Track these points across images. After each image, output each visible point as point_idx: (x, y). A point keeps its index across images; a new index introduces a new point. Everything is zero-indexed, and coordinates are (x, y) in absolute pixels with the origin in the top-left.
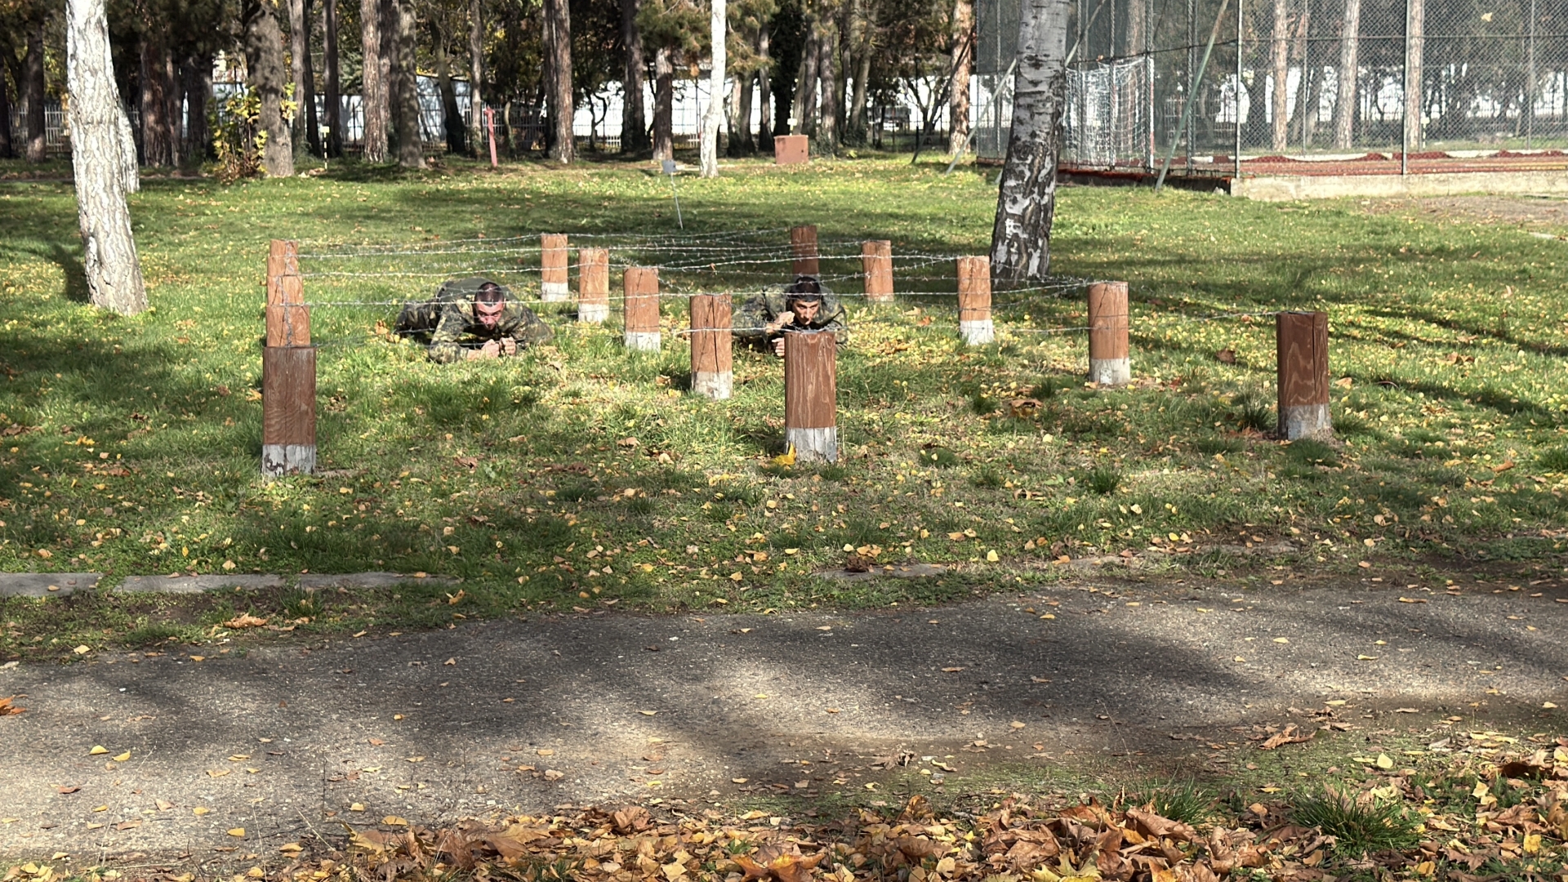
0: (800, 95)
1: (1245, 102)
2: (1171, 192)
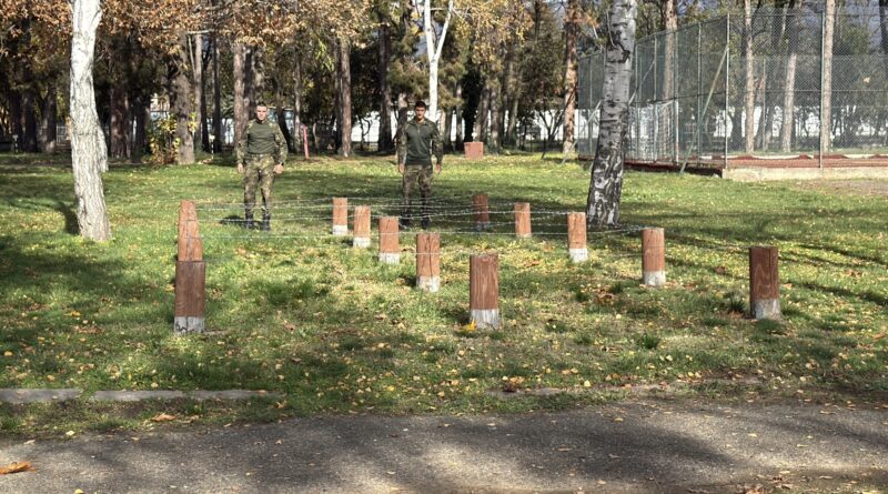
0: (479, 119)
1: (730, 126)
2: (688, 176)
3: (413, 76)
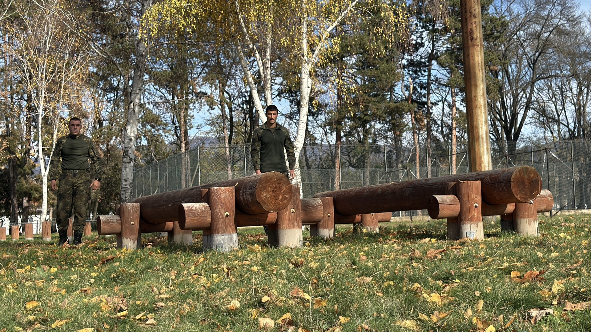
3: (32, 187)
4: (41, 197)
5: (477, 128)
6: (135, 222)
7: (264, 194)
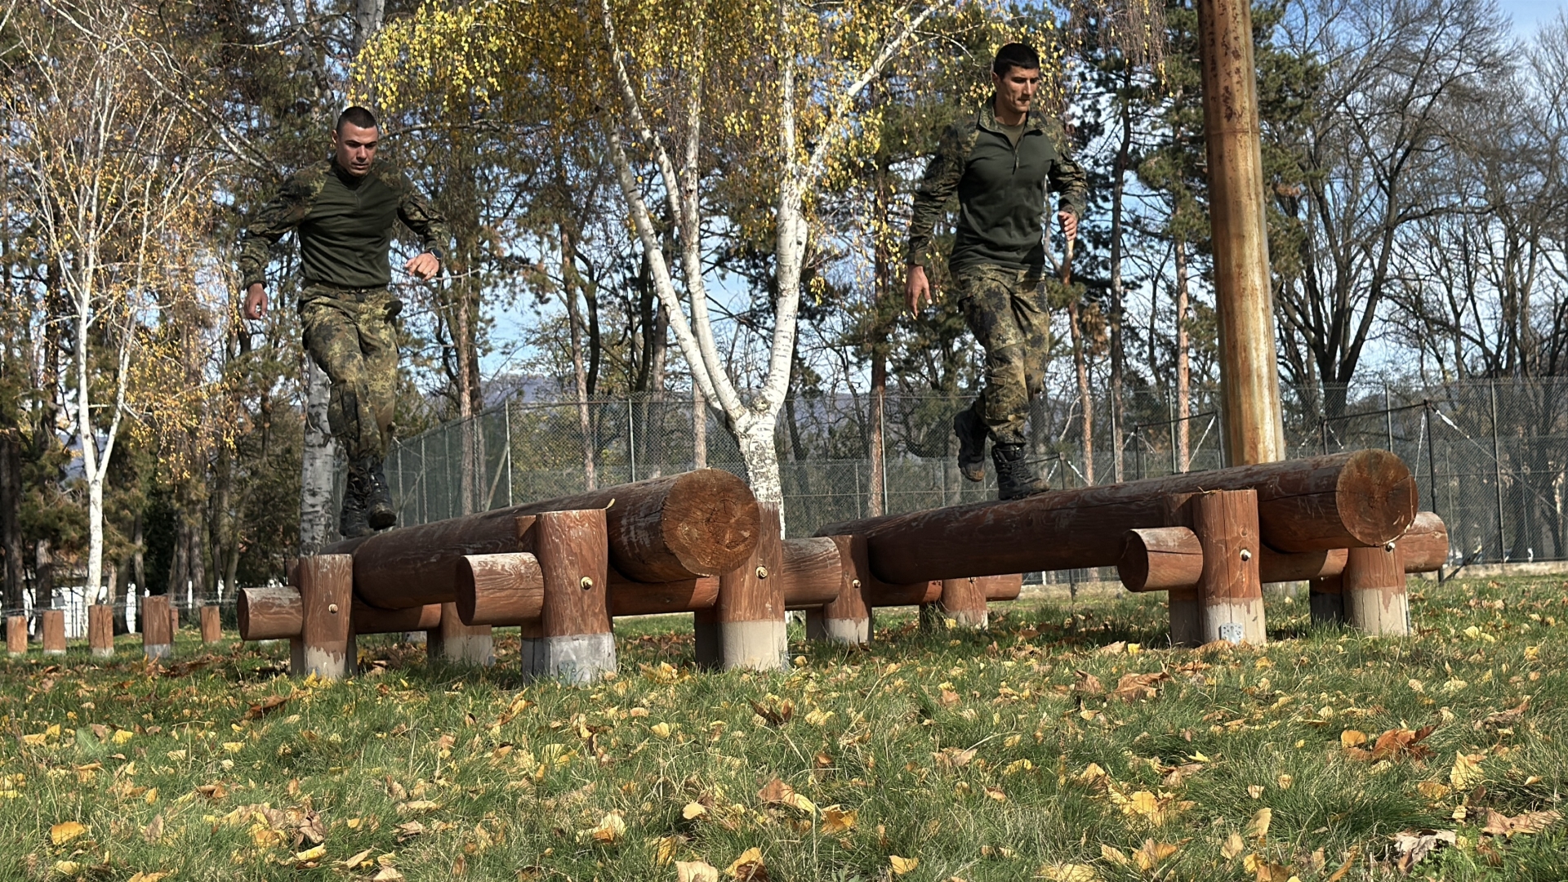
3: (61, 512)
4: (86, 539)
5: (1246, 349)
6: (340, 605)
7: (683, 529)
